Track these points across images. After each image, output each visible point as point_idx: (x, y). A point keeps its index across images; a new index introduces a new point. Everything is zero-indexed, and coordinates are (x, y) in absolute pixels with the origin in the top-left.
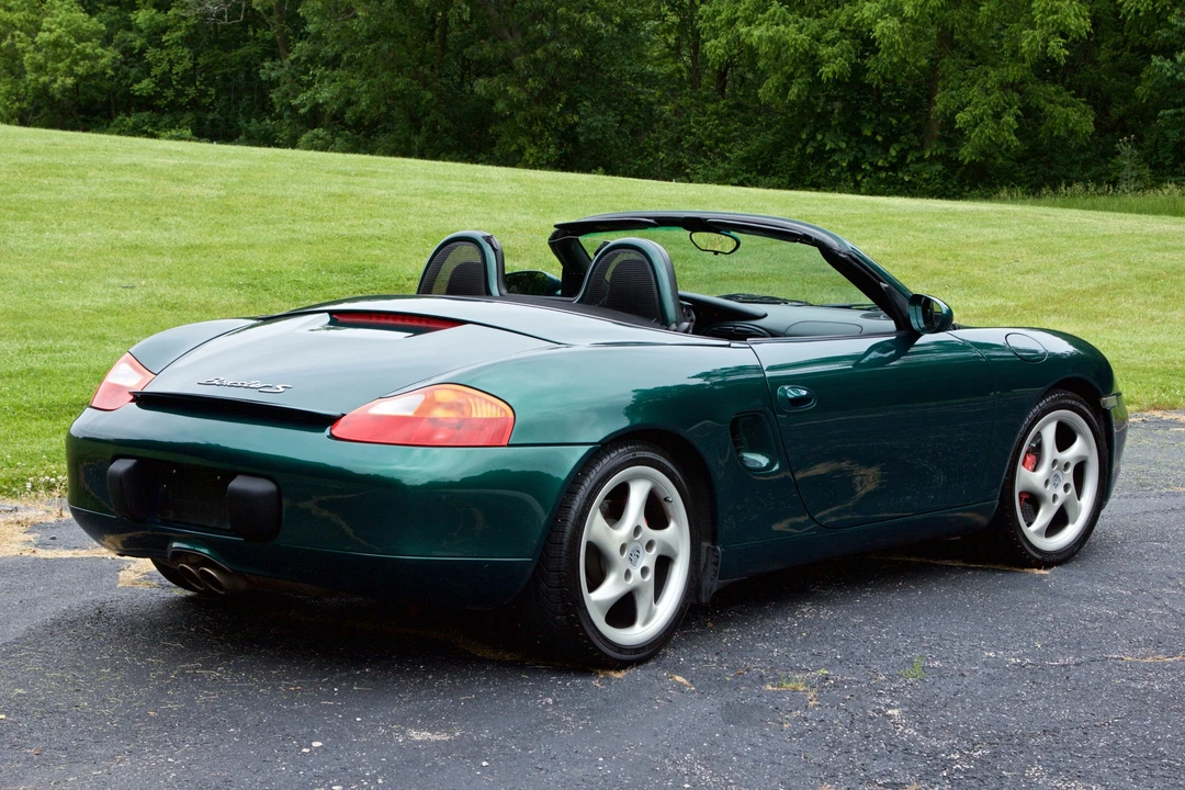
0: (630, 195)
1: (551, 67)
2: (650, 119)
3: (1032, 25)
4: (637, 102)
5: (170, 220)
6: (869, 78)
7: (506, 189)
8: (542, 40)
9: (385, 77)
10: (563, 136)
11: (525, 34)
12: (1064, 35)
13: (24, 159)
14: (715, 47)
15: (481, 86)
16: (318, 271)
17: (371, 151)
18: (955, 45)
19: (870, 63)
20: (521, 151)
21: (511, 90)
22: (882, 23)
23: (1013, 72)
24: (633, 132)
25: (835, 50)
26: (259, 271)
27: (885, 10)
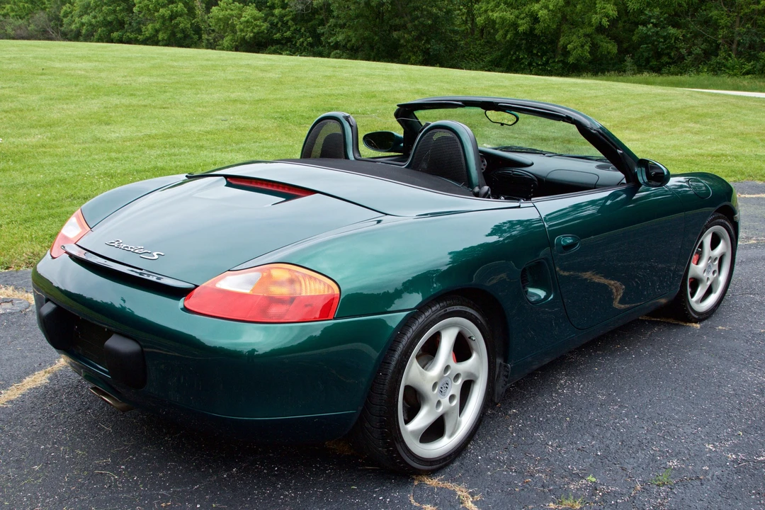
0: (448, 76)
1: (420, 28)
2: (456, 46)
3: (596, 13)
4: (452, 40)
5: (255, 88)
6: (536, 31)
7: (398, 73)
8: (417, 18)
9: (361, 31)
10: (424, 52)
11: (411, 15)
12: (607, 17)
13: (205, 63)
14: (480, 20)
15: (395, 34)
16: (313, 110)
17: (356, 58)
18: (567, 20)
19: (537, 26)
20: (409, 58)
21: (406, 36)
22: (541, 12)
23: (589, 30)
24: (450, 51)
25: (524, 21)
26: (286, 111)
27: (542, 7)
